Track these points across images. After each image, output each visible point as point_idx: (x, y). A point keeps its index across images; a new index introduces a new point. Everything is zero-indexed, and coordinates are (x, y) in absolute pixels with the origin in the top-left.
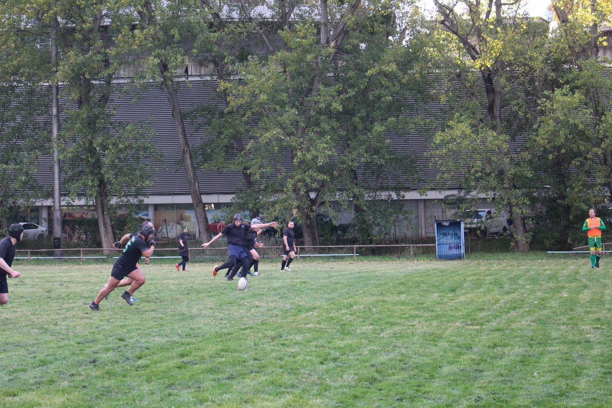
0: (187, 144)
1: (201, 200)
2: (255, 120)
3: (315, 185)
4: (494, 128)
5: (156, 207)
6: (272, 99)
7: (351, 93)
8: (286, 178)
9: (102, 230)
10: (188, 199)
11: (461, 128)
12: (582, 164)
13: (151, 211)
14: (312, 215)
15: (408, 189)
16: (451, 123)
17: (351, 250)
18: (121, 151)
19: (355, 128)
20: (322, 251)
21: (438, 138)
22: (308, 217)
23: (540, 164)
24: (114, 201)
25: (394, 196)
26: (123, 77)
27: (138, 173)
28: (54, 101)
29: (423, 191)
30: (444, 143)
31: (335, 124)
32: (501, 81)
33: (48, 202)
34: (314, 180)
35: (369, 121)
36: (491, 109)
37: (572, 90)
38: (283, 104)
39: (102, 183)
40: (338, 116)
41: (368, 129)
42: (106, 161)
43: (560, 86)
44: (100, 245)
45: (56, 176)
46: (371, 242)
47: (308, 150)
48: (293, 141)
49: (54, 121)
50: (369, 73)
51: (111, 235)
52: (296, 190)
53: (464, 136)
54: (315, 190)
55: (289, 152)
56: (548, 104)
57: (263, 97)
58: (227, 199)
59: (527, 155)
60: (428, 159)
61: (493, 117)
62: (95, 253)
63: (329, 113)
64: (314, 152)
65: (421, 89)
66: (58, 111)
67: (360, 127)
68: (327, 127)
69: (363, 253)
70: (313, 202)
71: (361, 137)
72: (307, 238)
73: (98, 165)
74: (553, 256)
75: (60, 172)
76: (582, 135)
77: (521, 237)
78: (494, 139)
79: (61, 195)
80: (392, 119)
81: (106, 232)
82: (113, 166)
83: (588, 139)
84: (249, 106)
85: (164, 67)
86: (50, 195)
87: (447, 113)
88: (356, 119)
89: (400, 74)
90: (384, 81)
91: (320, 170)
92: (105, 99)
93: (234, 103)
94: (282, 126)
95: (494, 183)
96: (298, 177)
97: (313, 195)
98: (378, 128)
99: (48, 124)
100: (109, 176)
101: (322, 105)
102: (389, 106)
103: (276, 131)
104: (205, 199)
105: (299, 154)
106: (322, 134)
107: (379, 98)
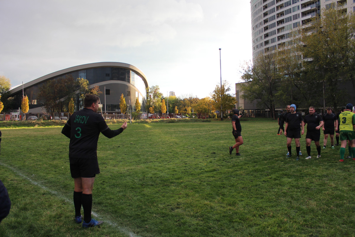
24: (338, 107)
28: (323, 85)
33: (322, 108)
39: (335, 103)
45: (324, 102)
49: (324, 89)
66: (324, 87)
75: (325, 101)
79: (325, 106)
86: (323, 106)
99: (322, 91)
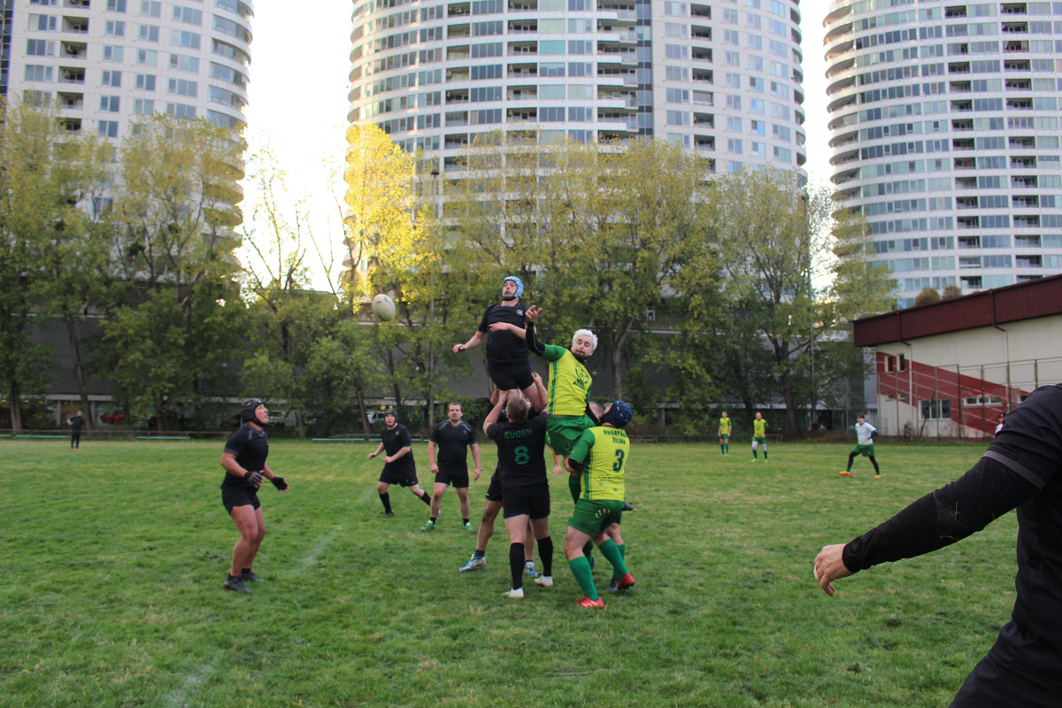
0: (79, 360)
1: (86, 399)
2: (126, 345)
3: (167, 391)
4: (286, 360)
5: (63, 402)
6: (137, 334)
7: (193, 332)
8: (145, 386)
9: (13, 416)
10: (78, 398)
11: (263, 359)
12: (339, 384)
13: (59, 405)
14: (163, 411)
15: (231, 396)
16: (256, 354)
17: (184, 435)
18: (29, 363)
19: (195, 355)
20: (169, 435)
21: (247, 363)
22: (160, 412)
23: (312, 384)
25: (221, 400)
26: (34, 312)
27: (42, 378)
29: (240, 398)
30: (249, 368)
31: (182, 353)
32: (291, 330)
34: (165, 388)
35: (204, 350)
36: (285, 347)
37: (334, 339)
38: (144, 338)
39: (14, 385)
40: (183, 348)
41: (203, 356)
42: (19, 370)
43: (327, 335)
44: (11, 427)
46: (204, 429)
47: (160, 367)
48: (151, 362)
50: (206, 321)
51: (19, 421)
52: (153, 394)
53: (263, 364)
54: (167, 394)
55: (146, 368)
56: (317, 346)
57: (131, 331)
58: (109, 398)
59: (305, 378)
60: (240, 377)
61: (286, 352)
62: (8, 433)
63: (175, 343)
64: (163, 369)
65: (241, 331)
67: (198, 354)
68: (175, 354)
69: (194, 437)
70: (165, 403)
71: (199, 361)
72: (160, 426)
73: (12, 372)
74: (315, 442)
76: (339, 366)
77: (301, 430)
78: (284, 367)
80: (220, 351)
81: (16, 418)
82: (23, 373)
83: (344, 369)
84: (120, 337)
85: (65, 307)
87: (255, 347)
88: (196, 349)
89: (226, 323)
90: (215, 326)
91: (170, 380)
92: (20, 327)
93: (109, 334)
94: (143, 352)
95: (282, 392)
96: (155, 385)
97: (165, 398)
98: (210, 356)
100: (20, 379)
101: (172, 340)
102: (218, 342)
103: (138, 355)
104: (91, 398)
105: (153, 370)
106: (170, 358)
107: (210, 337)
